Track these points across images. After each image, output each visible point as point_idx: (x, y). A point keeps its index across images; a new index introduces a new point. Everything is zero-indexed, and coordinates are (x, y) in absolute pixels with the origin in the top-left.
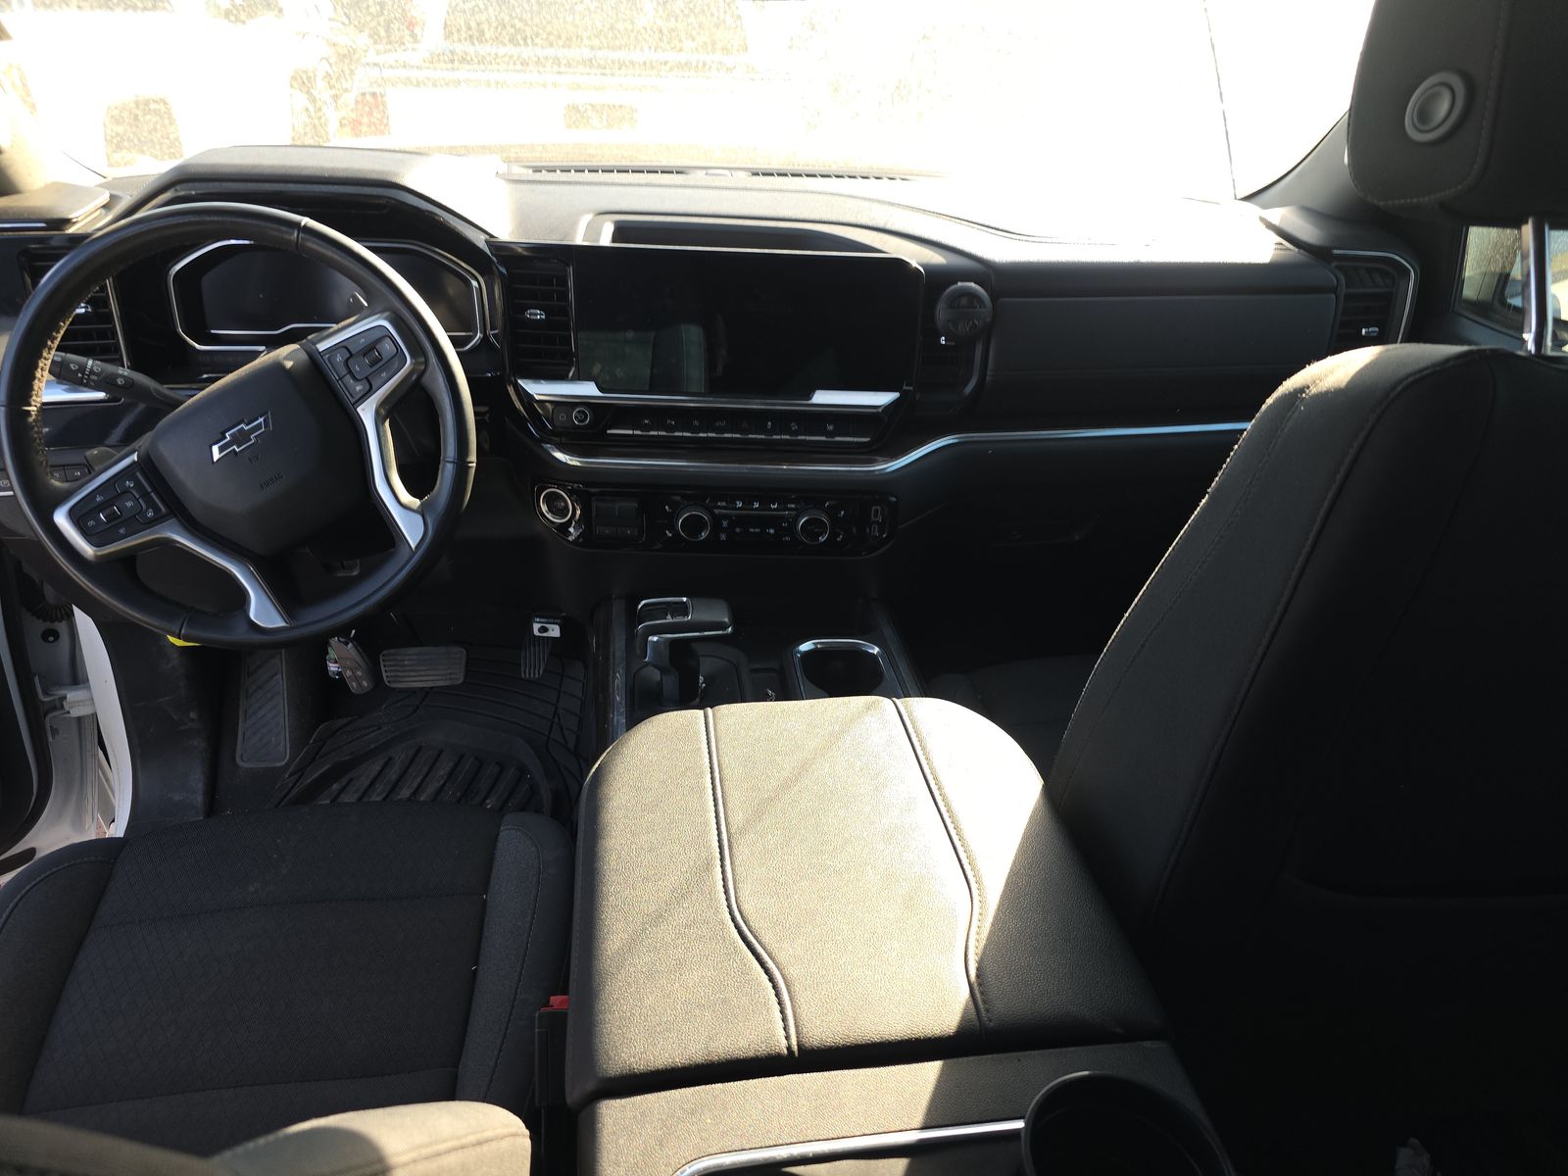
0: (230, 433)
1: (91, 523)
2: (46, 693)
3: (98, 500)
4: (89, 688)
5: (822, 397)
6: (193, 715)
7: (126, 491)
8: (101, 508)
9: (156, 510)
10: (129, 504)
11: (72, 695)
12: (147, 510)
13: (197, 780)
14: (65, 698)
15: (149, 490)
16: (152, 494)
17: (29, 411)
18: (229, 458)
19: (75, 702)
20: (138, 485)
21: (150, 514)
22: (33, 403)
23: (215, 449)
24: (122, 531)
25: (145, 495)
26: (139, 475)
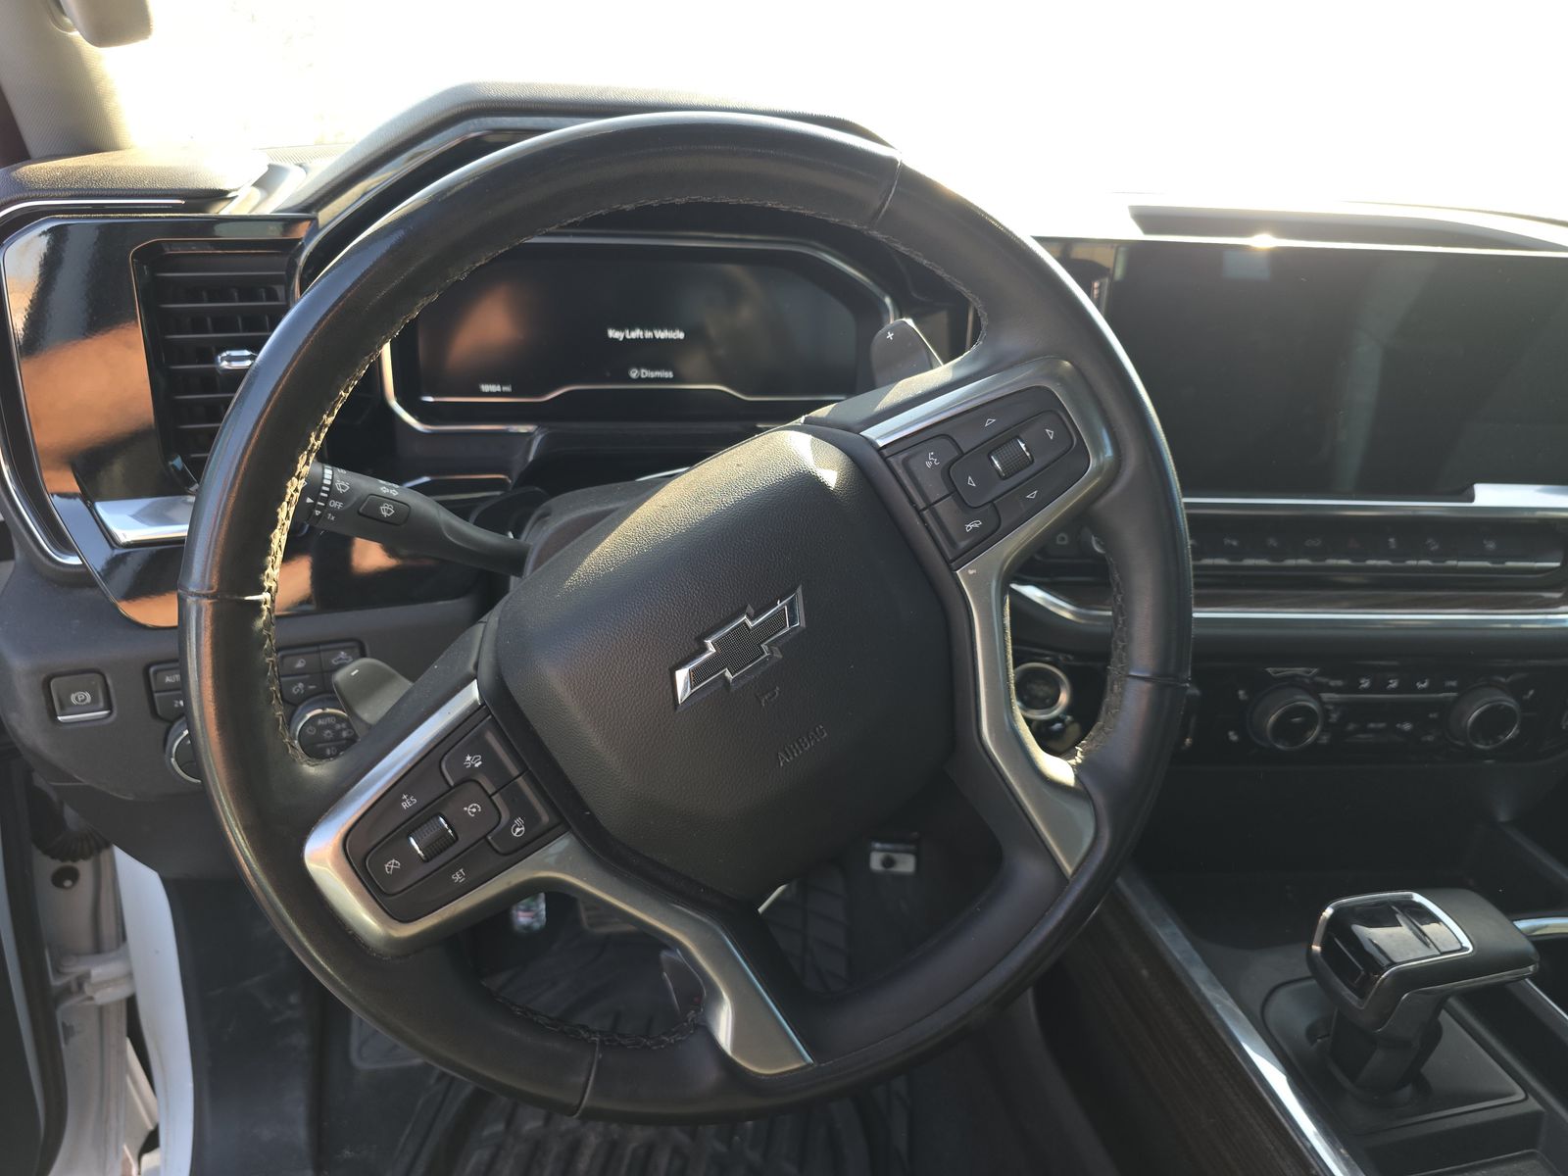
0: (715, 637)
1: (392, 865)
2: (58, 972)
3: (405, 805)
4: (126, 957)
5: (1490, 496)
6: (293, 999)
7: (468, 779)
8: (414, 823)
9: (531, 819)
10: (472, 810)
11: (99, 971)
12: (511, 822)
13: (295, 1103)
14: (87, 976)
15: (514, 771)
16: (520, 780)
17: (258, 603)
18: (712, 695)
19: (104, 981)
20: (491, 762)
21: (518, 831)
22: (267, 584)
23: (682, 676)
24: (457, 877)
25: (506, 785)
26: (491, 738)
